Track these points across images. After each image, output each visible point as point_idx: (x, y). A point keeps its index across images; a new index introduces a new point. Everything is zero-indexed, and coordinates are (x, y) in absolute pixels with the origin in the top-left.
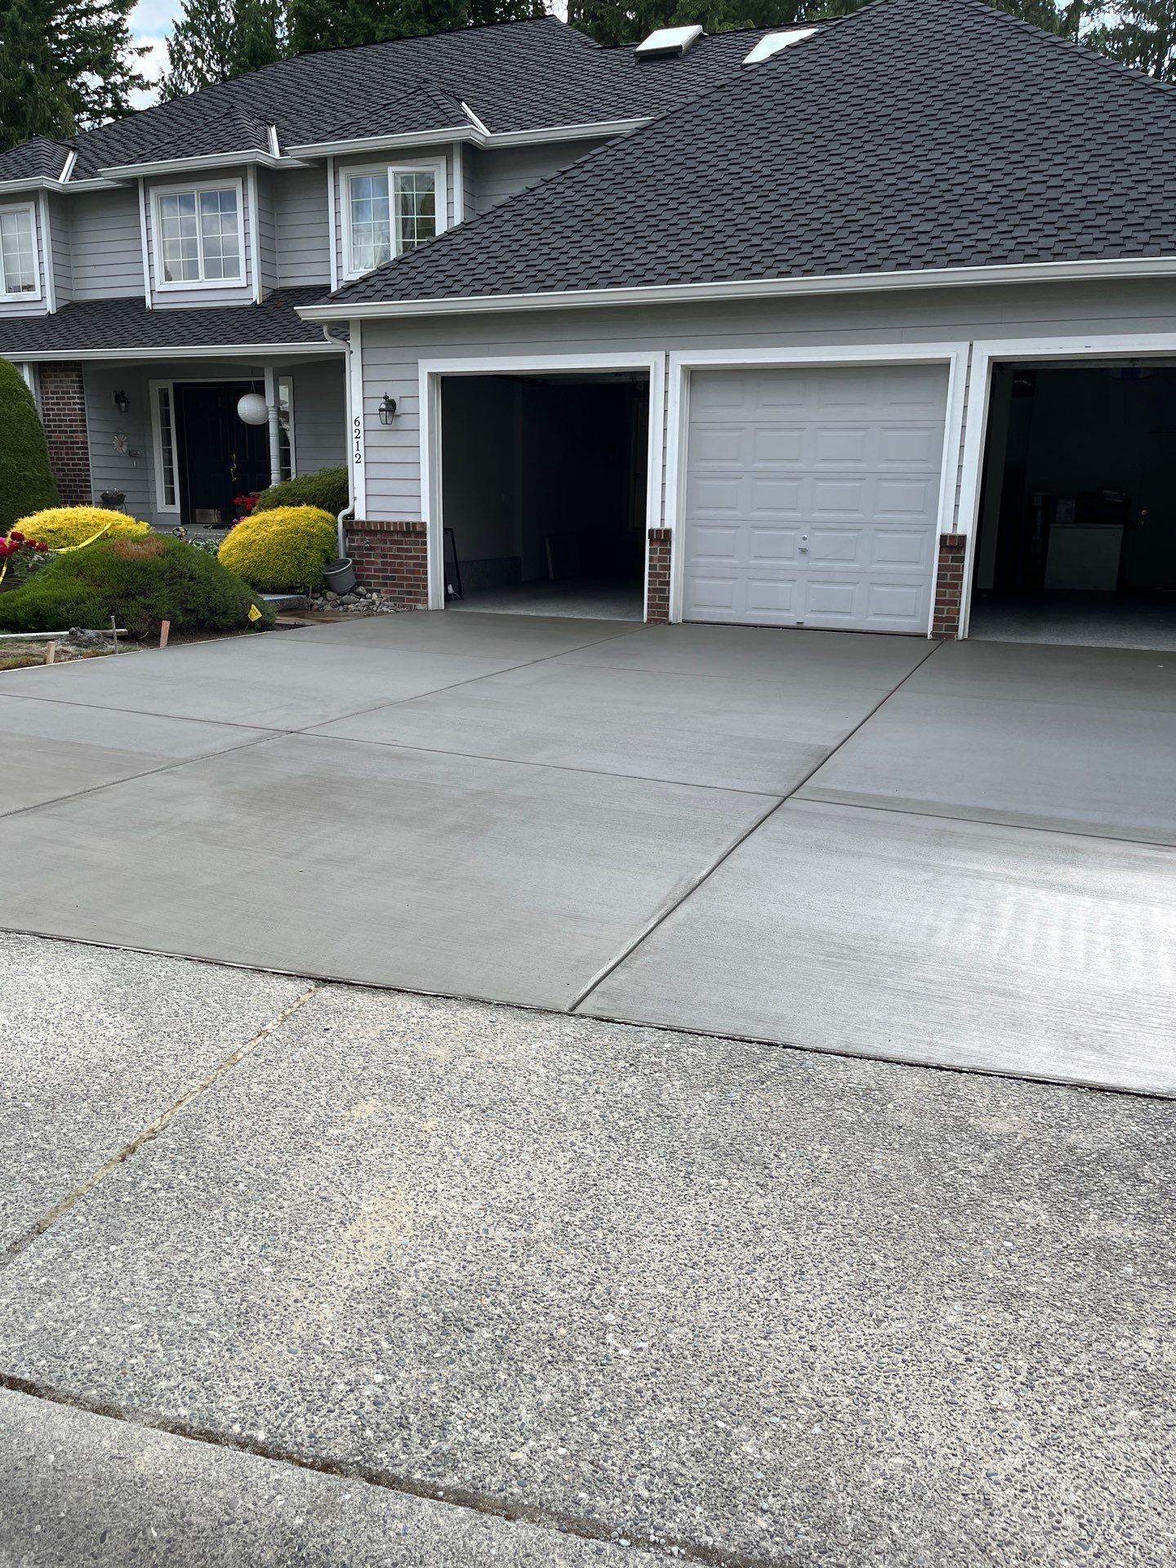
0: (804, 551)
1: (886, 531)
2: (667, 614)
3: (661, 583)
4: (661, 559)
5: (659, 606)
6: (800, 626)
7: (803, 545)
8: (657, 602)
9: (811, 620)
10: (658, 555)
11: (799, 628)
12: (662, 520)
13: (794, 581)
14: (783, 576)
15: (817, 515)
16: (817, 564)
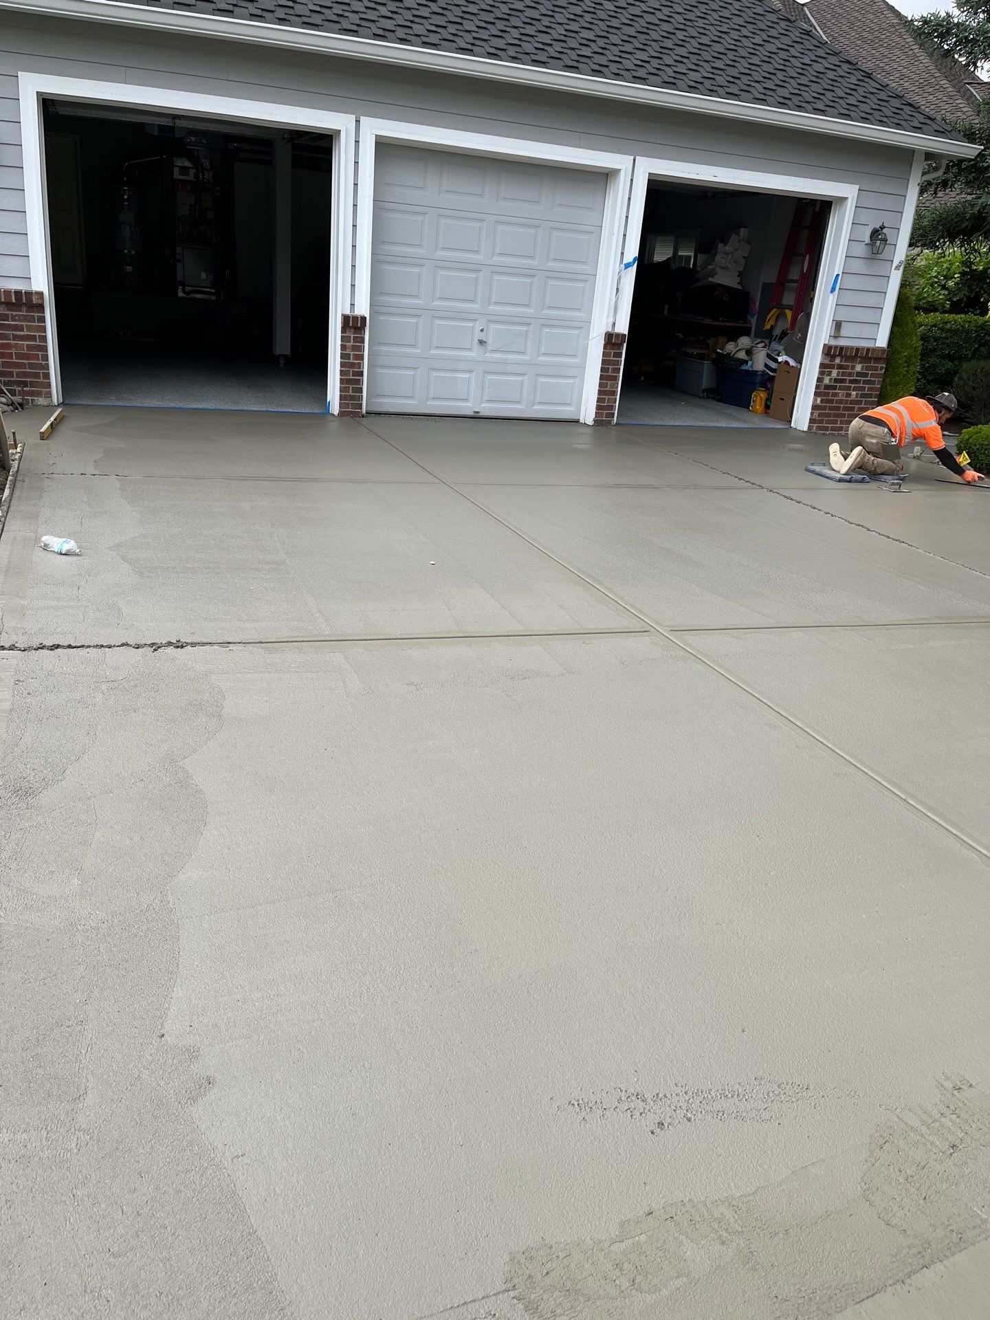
0: (481, 342)
1: (551, 326)
2: (360, 406)
3: (355, 374)
4: (354, 348)
5: (353, 398)
6: (477, 415)
7: (482, 336)
8: (351, 393)
9: (487, 409)
10: (352, 343)
11: (476, 417)
12: (352, 305)
13: (470, 371)
14: (461, 366)
15: (493, 308)
16: (495, 355)
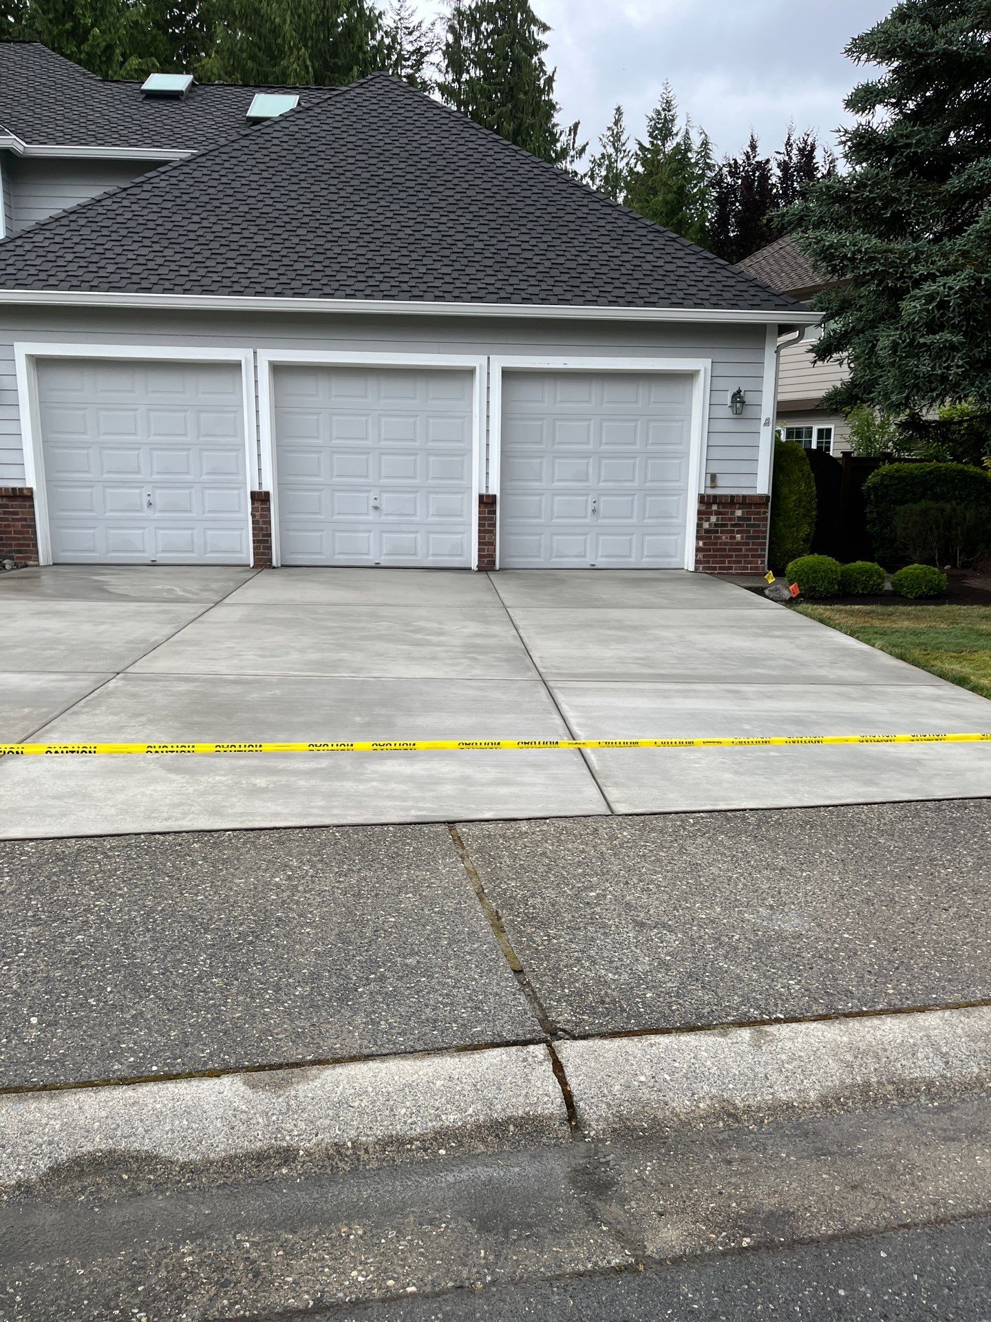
0: (376, 508)
1: (437, 493)
2: (271, 561)
3: (264, 536)
4: (263, 517)
5: (263, 554)
6: (378, 565)
7: (376, 503)
8: (262, 551)
9: (386, 560)
10: (260, 514)
11: (377, 567)
12: (260, 484)
13: (369, 531)
14: (361, 527)
15: (384, 481)
16: (390, 518)
